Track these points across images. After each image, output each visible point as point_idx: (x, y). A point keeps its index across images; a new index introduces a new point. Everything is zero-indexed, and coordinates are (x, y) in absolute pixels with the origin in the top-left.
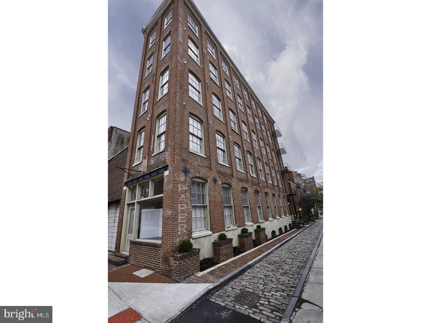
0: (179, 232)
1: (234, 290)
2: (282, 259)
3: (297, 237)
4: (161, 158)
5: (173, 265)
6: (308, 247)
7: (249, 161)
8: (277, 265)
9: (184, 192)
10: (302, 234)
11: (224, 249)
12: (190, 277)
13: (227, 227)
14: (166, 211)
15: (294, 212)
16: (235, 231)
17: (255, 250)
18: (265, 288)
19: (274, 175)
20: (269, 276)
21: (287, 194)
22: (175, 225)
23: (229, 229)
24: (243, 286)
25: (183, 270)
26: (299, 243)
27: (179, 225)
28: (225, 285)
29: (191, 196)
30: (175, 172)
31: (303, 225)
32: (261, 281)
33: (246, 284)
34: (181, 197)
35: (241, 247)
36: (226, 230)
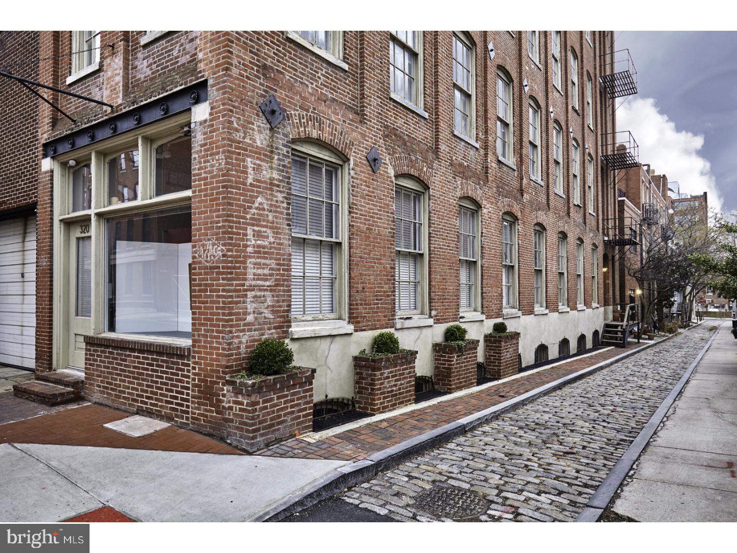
0: (249, 314)
1: (414, 481)
2: (563, 418)
3: (613, 367)
4: (175, 53)
5: (231, 408)
6: (646, 395)
7: (500, 105)
8: (543, 431)
9: (266, 188)
10: (629, 362)
11: (388, 378)
12: (282, 441)
13: (401, 318)
14: (203, 245)
15: (618, 297)
16: (425, 331)
17: (481, 392)
18: (506, 482)
19: (576, 169)
20: (521, 455)
21: (606, 238)
22: (235, 291)
23: (408, 323)
24: (440, 473)
25: (261, 422)
26: (618, 384)
27: (248, 293)
28: (387, 468)
29: (289, 204)
30: (232, 111)
31: (636, 341)
32: (495, 466)
33: (450, 469)
34: (257, 205)
35: (439, 380)
36: (398, 326)
